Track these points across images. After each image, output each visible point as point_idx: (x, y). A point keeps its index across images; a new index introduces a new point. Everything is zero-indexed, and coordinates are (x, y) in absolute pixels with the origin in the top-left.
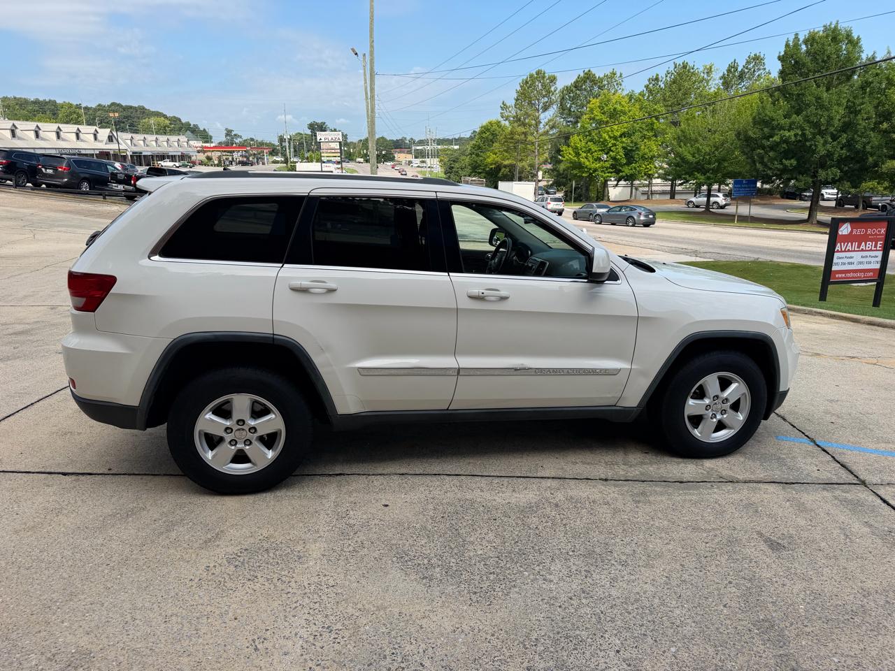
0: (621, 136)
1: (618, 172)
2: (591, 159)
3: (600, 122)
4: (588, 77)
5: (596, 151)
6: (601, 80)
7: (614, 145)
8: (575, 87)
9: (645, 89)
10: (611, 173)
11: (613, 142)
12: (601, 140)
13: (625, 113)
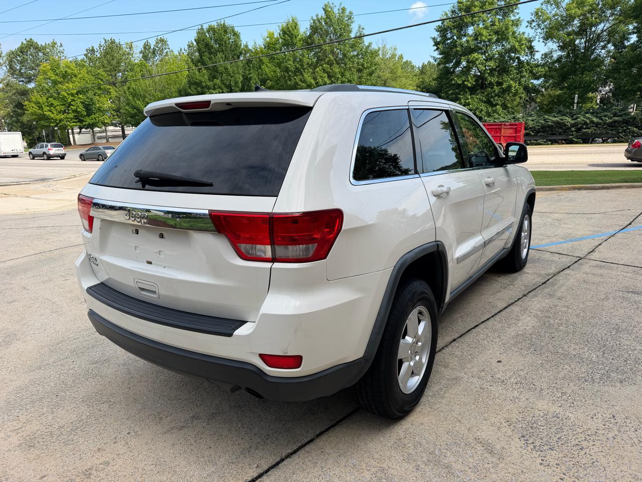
0: (77, 94)
1: (81, 121)
2: (55, 112)
3: (55, 83)
4: (31, 44)
5: (58, 105)
6: (44, 48)
7: (73, 100)
8: (22, 52)
9: (85, 58)
10: (76, 122)
11: (71, 98)
12: (61, 96)
13: (75, 76)
